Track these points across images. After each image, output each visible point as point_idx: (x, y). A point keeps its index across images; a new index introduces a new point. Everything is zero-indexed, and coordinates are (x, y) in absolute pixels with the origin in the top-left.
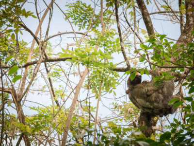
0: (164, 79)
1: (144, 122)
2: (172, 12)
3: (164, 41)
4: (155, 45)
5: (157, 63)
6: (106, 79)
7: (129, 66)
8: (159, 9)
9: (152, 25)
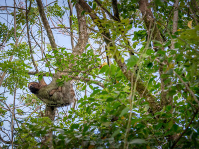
0: (64, 81)
1: (49, 112)
2: (65, 28)
3: (64, 52)
4: (58, 55)
5: (58, 69)
6: (20, 80)
7: (37, 70)
8: (54, 25)
9: (54, 40)
